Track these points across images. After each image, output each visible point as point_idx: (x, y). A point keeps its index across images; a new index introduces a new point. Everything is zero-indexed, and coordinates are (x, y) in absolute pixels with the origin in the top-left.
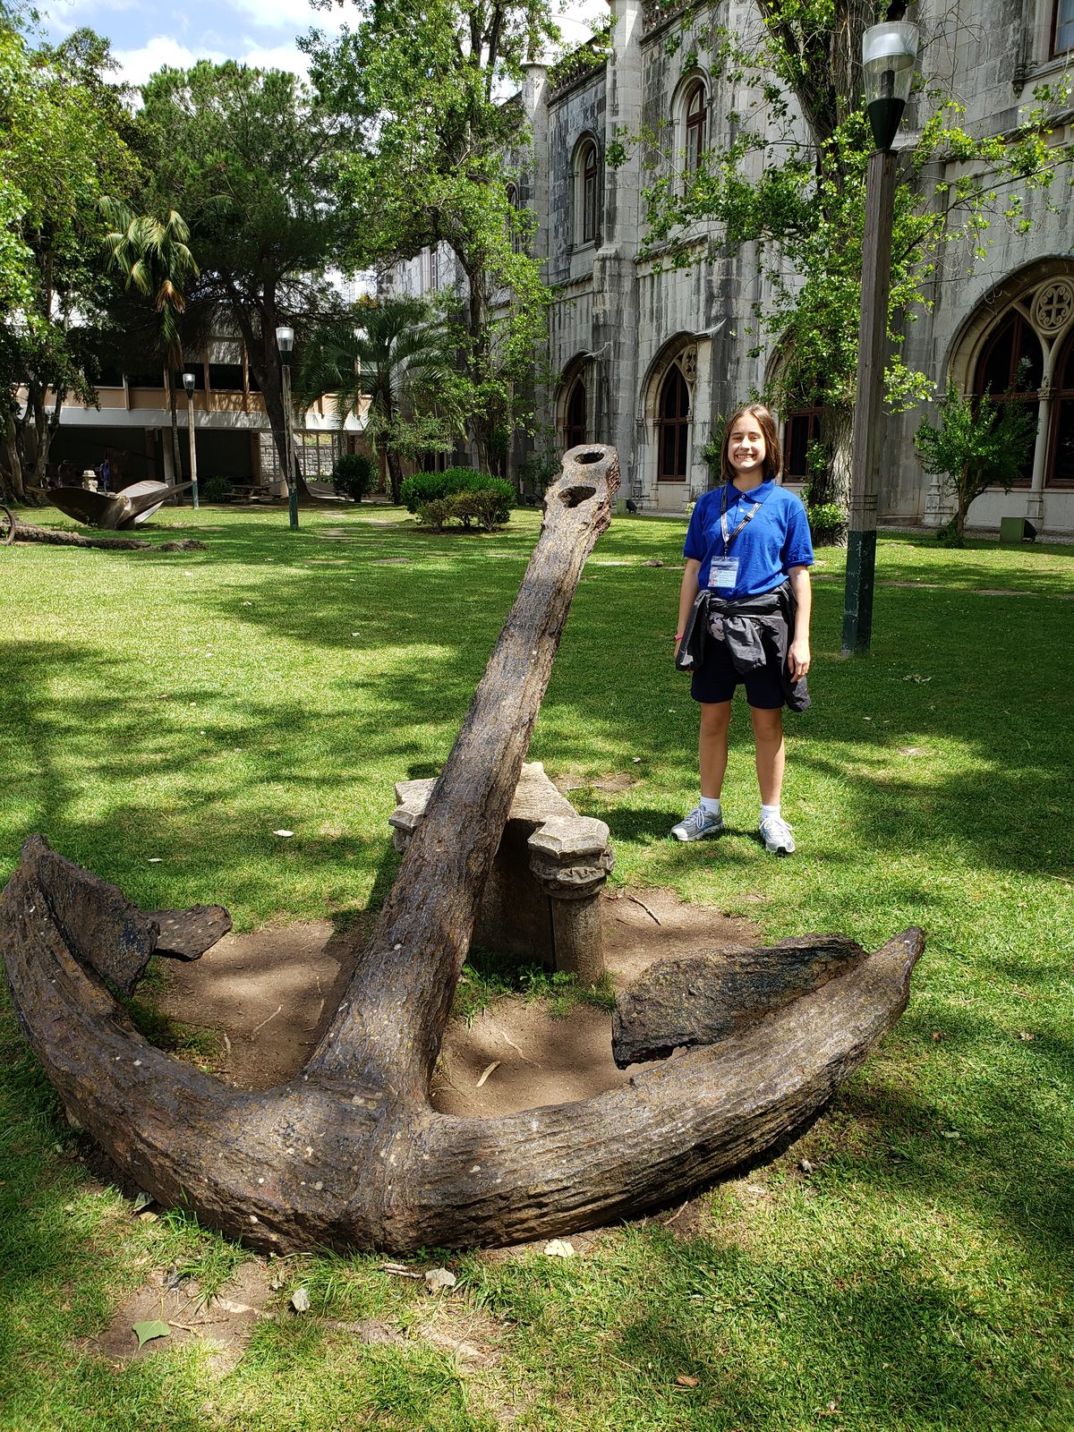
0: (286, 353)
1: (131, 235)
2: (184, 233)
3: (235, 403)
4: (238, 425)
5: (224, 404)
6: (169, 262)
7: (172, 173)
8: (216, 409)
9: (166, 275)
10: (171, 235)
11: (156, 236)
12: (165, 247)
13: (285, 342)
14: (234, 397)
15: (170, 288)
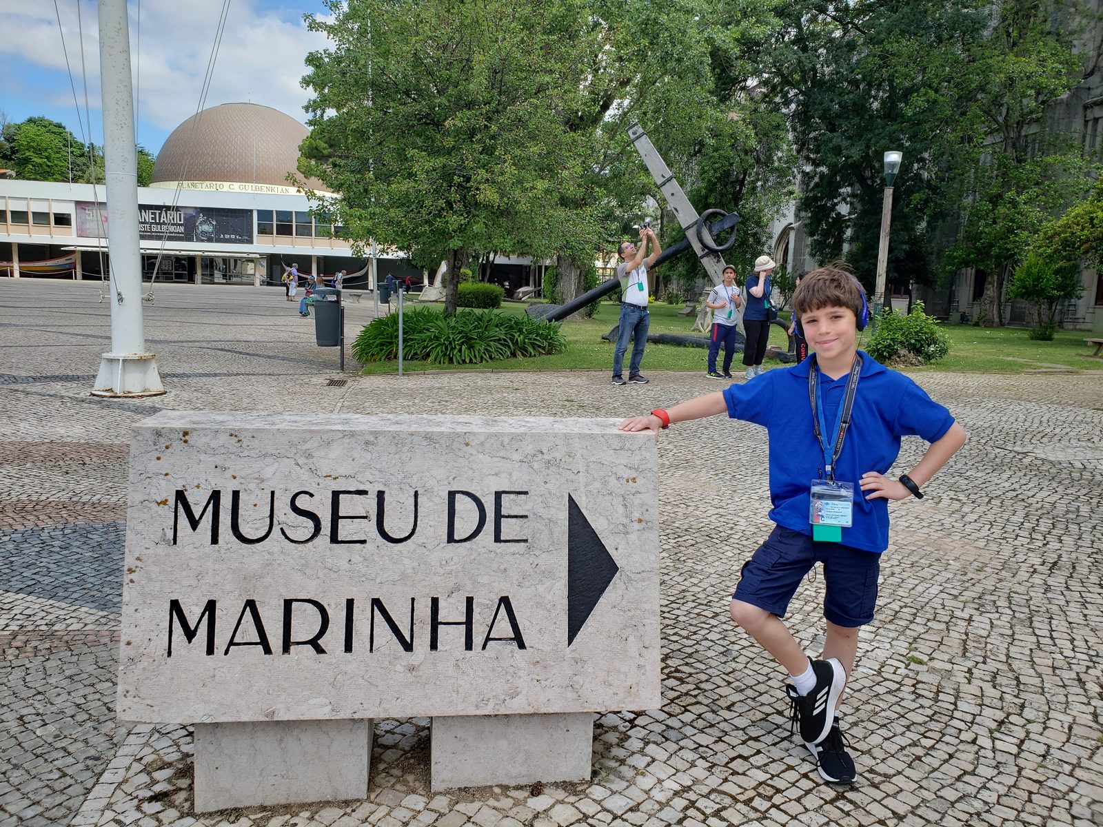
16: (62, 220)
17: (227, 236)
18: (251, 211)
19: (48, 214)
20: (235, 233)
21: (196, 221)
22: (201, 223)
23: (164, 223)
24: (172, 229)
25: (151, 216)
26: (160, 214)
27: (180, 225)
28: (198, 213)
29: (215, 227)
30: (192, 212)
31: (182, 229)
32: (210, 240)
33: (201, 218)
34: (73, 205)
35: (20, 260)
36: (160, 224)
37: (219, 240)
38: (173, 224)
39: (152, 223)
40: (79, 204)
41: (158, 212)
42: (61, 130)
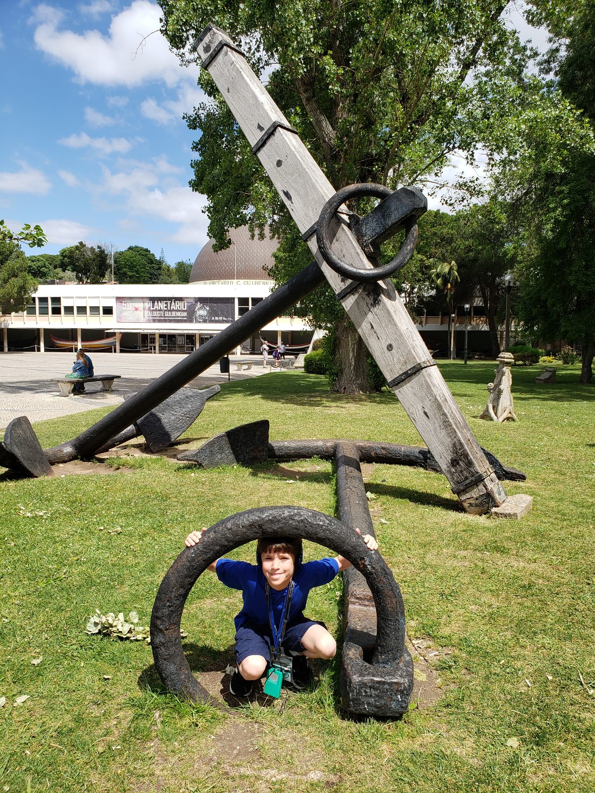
0: (467, 312)
1: (438, 270)
2: (455, 268)
3: (482, 321)
4: (483, 329)
5: (478, 321)
6: (450, 278)
7: (456, 247)
8: (474, 323)
9: (448, 282)
10: (451, 269)
11: (446, 270)
12: (449, 272)
13: (467, 308)
14: (482, 319)
15: (449, 286)
16: (108, 311)
17: (217, 318)
18: (234, 299)
19: (98, 307)
20: (223, 315)
21: (195, 308)
22: (199, 309)
23: (173, 310)
24: (178, 314)
25: (165, 305)
26: (171, 303)
27: (184, 311)
28: (196, 302)
29: (208, 312)
30: (192, 301)
31: (185, 314)
32: (205, 321)
33: (199, 305)
34: (114, 300)
35: (83, 341)
36: (170, 311)
37: (211, 321)
38: (180, 311)
39: (165, 310)
40: (119, 299)
41: (169, 302)
42: (147, 253)
